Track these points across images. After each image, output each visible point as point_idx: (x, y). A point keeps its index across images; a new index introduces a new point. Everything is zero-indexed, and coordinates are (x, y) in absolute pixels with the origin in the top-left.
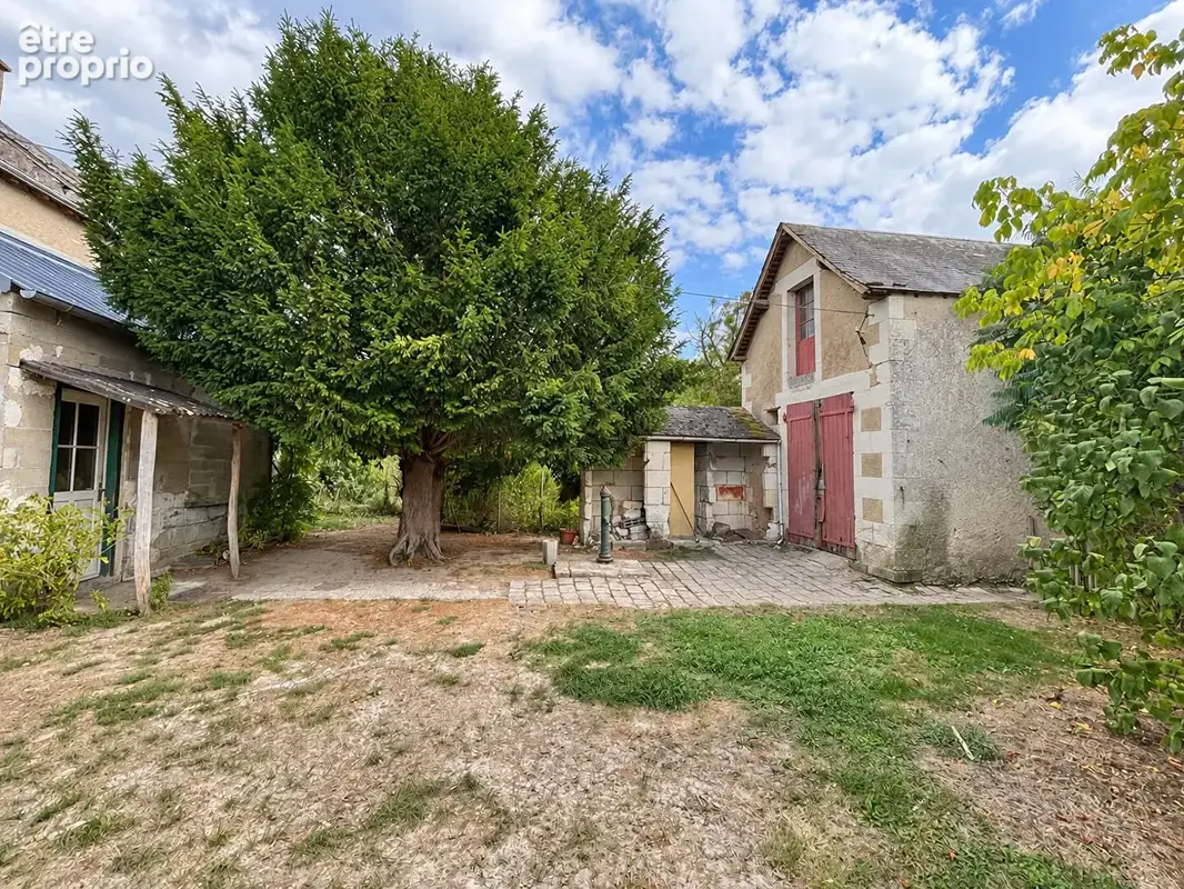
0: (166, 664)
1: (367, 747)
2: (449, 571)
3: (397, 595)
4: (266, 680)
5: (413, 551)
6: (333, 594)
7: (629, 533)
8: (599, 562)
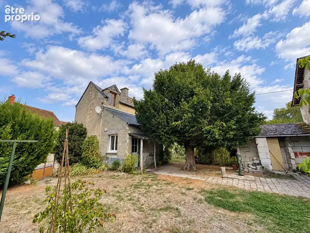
0: (143, 181)
1: (165, 199)
2: (196, 173)
3: (182, 176)
4: (155, 187)
5: (189, 167)
6: (170, 175)
7: (256, 168)
8: (239, 175)
